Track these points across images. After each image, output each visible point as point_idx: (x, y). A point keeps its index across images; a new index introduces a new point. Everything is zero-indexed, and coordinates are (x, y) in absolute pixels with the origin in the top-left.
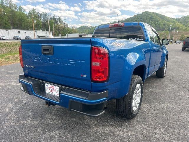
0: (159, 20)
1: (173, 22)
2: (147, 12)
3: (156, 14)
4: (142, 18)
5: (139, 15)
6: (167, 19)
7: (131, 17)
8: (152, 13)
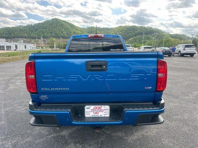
0: (69, 28)
1: (81, 31)
2: (56, 19)
3: (65, 21)
4: (52, 25)
5: (49, 21)
6: (75, 28)
7: (41, 22)
8: (62, 20)
